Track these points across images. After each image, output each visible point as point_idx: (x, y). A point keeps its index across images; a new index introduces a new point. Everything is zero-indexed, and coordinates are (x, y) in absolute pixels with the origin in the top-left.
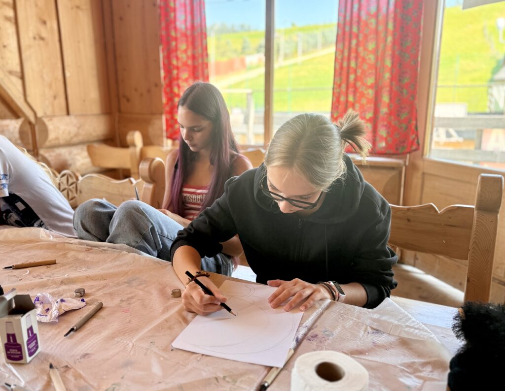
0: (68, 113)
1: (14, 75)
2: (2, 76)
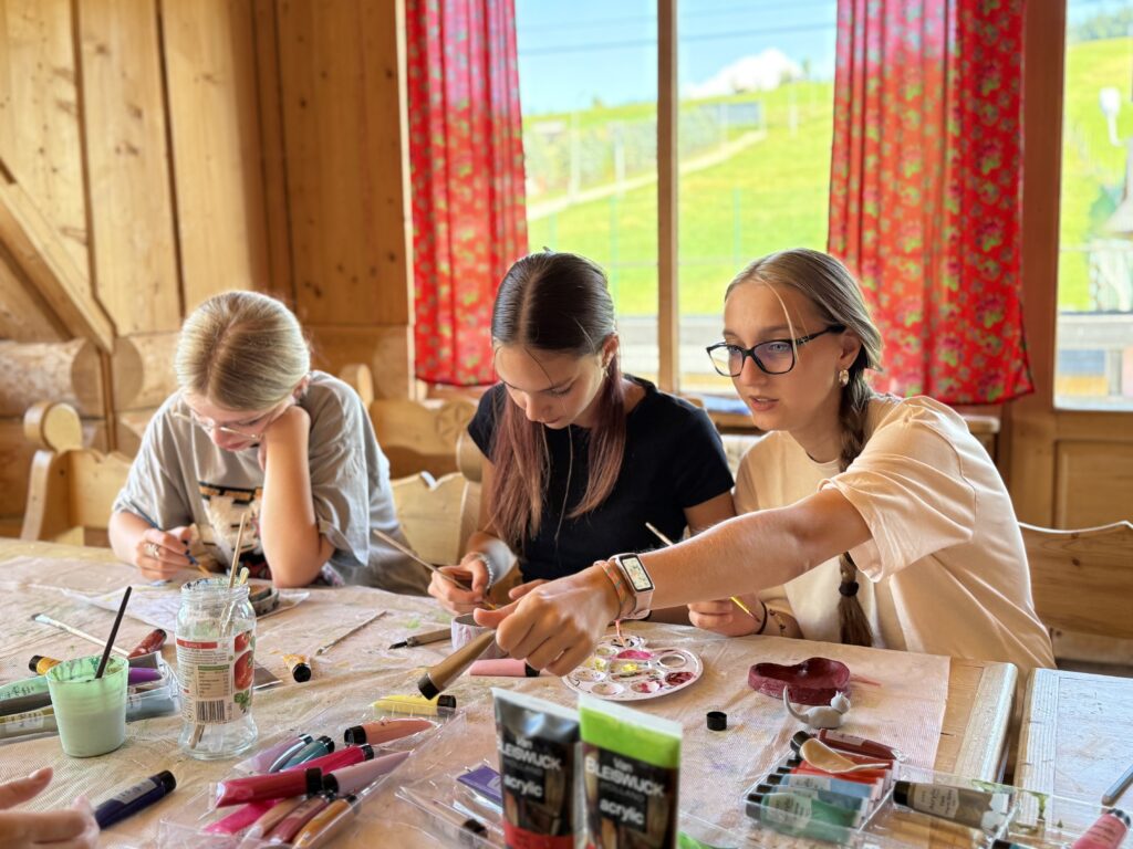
1: (72, 236)
2: (47, 240)
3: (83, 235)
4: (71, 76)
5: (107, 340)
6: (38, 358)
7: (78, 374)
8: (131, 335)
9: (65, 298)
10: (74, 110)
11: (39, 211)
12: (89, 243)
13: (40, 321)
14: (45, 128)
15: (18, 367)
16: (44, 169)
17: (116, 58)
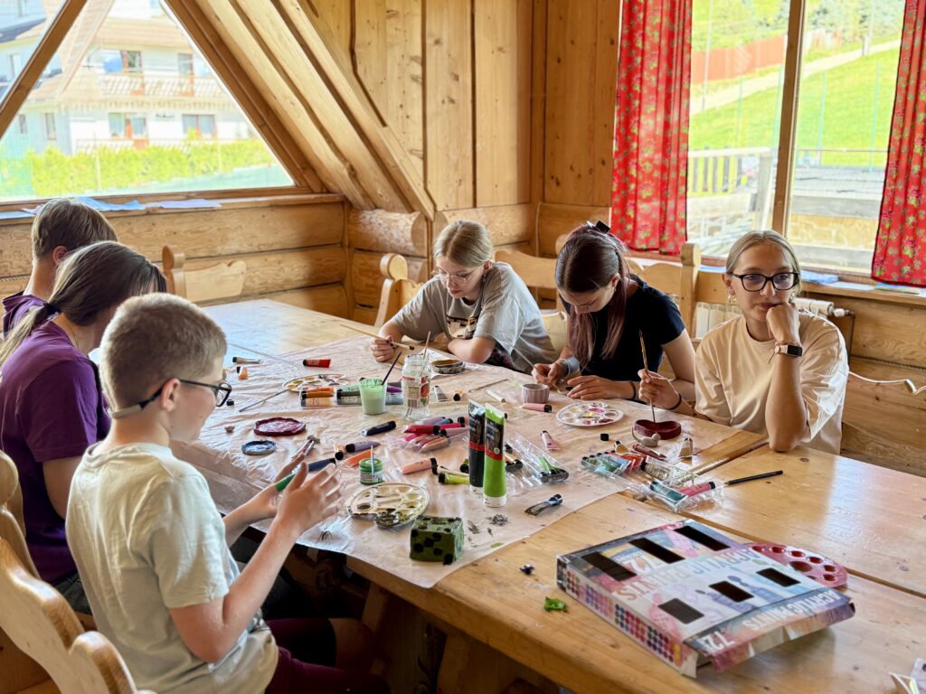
0: (475, 206)
1: (415, 154)
2: (402, 158)
3: (421, 153)
4: (420, 61)
5: (431, 214)
6: (396, 221)
7: (415, 232)
8: (444, 210)
9: (410, 189)
10: (420, 80)
11: (398, 141)
12: (424, 158)
13: (397, 202)
14: (404, 92)
15: (386, 225)
16: (402, 117)
17: (445, 45)
